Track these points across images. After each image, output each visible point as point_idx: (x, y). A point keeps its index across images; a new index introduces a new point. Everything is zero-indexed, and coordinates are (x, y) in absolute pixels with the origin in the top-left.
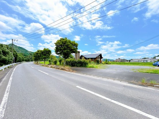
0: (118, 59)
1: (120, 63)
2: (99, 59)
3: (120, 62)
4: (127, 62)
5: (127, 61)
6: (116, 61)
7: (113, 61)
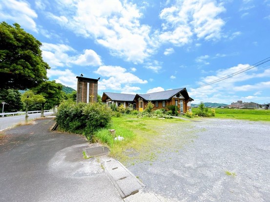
0: (236, 103)
1: (243, 113)
2: (181, 103)
3: (244, 110)
4: (260, 109)
5: (261, 106)
6: (232, 108)
7: (225, 107)
